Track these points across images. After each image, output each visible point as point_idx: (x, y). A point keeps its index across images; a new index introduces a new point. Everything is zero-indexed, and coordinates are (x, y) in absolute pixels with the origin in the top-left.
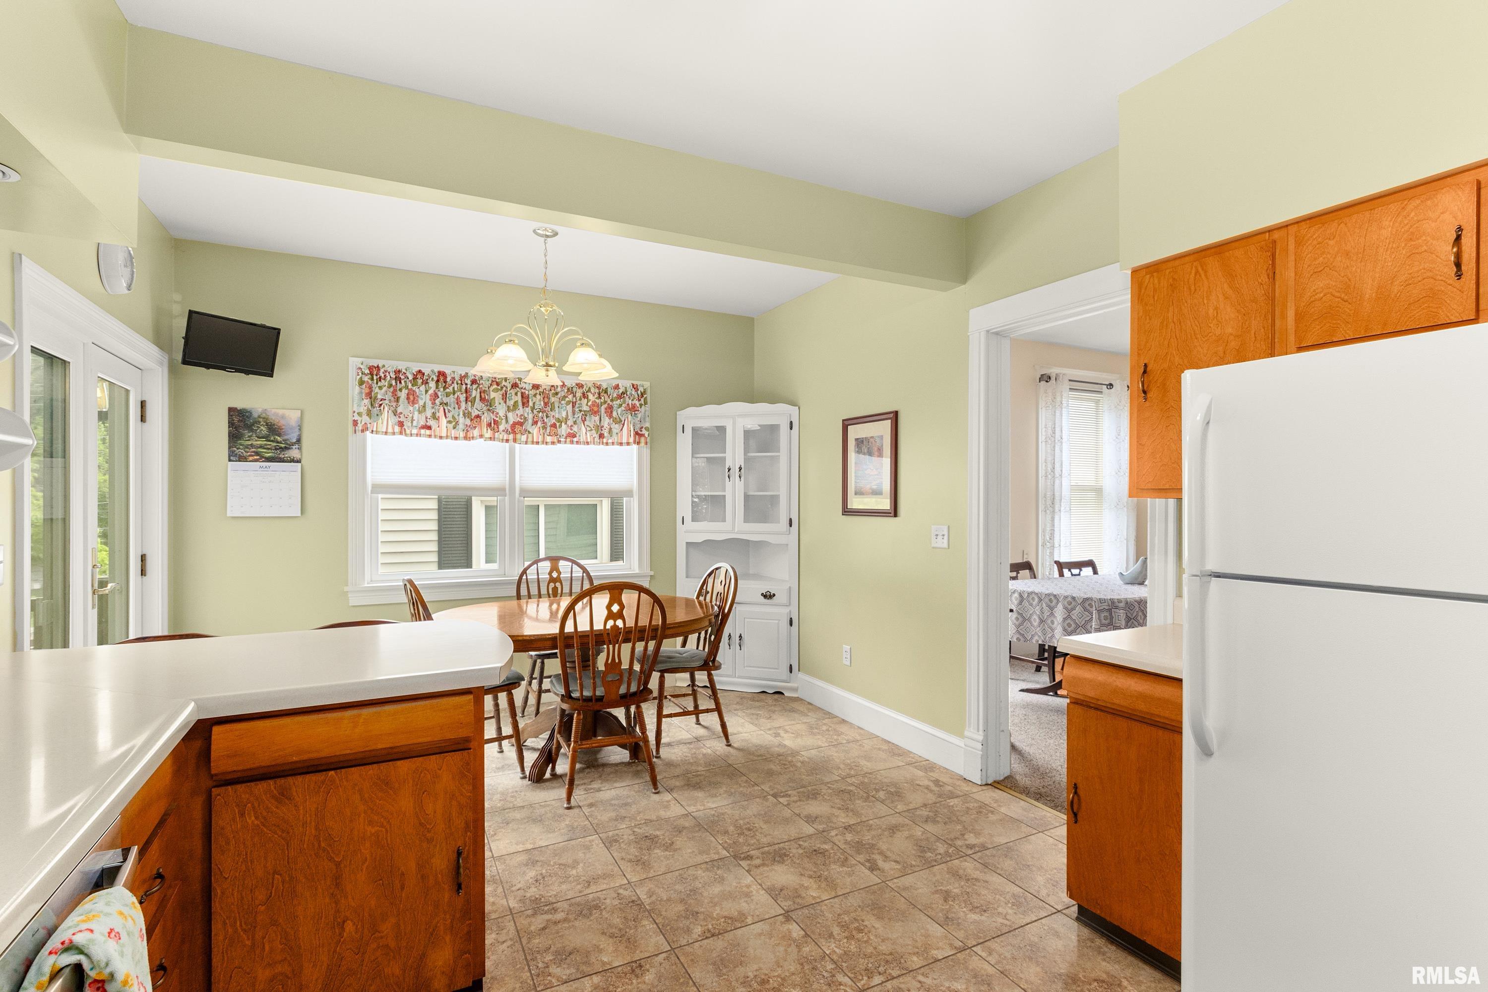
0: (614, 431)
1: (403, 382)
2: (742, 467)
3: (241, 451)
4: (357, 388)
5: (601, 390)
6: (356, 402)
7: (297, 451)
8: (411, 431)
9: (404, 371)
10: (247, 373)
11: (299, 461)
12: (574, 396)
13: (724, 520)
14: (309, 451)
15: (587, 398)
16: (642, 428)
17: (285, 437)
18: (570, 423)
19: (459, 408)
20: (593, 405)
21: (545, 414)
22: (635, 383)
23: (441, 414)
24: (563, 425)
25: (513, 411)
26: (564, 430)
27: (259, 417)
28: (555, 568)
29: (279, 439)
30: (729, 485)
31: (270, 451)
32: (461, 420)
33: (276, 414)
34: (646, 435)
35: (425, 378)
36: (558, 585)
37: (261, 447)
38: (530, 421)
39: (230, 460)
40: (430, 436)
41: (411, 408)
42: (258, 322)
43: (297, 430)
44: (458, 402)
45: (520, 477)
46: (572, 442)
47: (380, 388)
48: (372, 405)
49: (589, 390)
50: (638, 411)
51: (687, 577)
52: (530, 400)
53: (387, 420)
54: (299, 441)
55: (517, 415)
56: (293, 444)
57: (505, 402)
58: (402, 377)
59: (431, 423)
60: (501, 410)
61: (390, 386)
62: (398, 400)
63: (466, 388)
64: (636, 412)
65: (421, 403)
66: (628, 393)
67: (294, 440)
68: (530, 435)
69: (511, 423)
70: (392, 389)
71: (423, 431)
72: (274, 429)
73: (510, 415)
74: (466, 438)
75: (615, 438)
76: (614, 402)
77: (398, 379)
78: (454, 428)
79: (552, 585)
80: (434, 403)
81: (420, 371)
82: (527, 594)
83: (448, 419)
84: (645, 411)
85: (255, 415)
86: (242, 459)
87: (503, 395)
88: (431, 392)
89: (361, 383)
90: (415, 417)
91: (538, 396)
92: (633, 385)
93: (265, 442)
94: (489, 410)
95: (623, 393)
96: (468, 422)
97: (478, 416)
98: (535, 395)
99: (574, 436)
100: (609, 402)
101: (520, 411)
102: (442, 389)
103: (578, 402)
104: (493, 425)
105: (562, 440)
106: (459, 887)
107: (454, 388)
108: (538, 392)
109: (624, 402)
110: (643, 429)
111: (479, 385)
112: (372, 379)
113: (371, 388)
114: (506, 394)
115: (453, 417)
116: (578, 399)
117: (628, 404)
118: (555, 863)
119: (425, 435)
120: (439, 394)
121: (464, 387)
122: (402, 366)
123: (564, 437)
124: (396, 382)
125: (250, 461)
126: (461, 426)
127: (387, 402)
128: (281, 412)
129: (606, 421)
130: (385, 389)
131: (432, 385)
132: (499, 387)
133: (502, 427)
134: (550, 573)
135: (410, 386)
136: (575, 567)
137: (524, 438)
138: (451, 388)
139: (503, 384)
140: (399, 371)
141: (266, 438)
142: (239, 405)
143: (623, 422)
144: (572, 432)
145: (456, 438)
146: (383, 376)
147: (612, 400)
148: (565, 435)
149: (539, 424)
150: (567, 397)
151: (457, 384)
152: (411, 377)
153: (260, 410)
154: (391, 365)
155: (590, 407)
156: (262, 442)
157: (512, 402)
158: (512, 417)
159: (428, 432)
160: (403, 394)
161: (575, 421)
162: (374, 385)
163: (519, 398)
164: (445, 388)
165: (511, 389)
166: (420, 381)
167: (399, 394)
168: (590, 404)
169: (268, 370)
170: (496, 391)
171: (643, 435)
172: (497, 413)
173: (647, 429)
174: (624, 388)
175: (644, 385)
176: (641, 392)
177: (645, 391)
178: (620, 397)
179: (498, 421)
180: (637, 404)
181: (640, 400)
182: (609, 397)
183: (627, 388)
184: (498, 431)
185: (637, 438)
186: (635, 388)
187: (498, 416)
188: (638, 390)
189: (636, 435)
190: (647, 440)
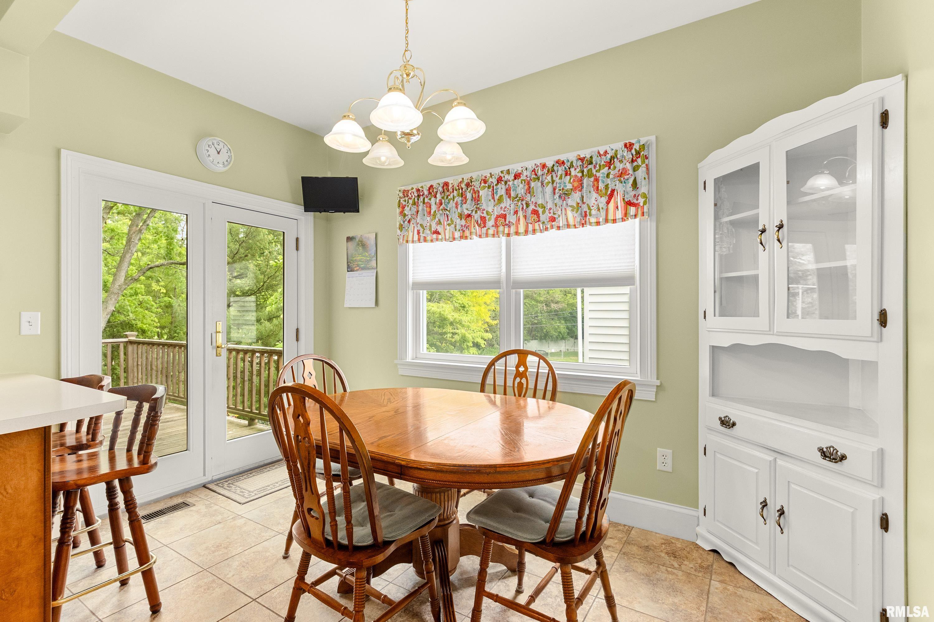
0: (601, 206)
1: (421, 198)
2: (785, 223)
3: (351, 265)
4: (397, 209)
6: (397, 220)
7: (375, 261)
8: (430, 237)
9: (421, 189)
10: (343, 211)
11: (375, 269)
12: (556, 175)
13: (756, 314)
15: (570, 174)
16: (638, 195)
17: (370, 253)
18: (551, 206)
19: (457, 211)
20: (575, 181)
21: (526, 202)
22: (628, 141)
23: (445, 219)
24: (547, 210)
25: (497, 204)
26: (547, 214)
27: (359, 241)
28: (522, 362)
29: (367, 254)
30: (763, 256)
31: (363, 263)
32: (458, 221)
33: (366, 238)
34: (642, 204)
35: (435, 191)
36: (524, 381)
37: (360, 260)
38: (512, 212)
39: (348, 272)
40: (439, 240)
41: (428, 218)
43: (374, 247)
44: (456, 205)
45: (515, 269)
47: (408, 206)
48: (404, 221)
49: (572, 165)
50: (630, 175)
51: (713, 395)
52: (513, 191)
53: (413, 231)
54: (376, 255)
55: (502, 208)
56: (372, 257)
57: (492, 198)
58: (421, 194)
59: (439, 228)
60: (488, 206)
61: (414, 203)
62: (419, 213)
64: (626, 177)
65: (432, 212)
66: (619, 156)
67: (373, 254)
68: (512, 226)
69: (496, 216)
70: (415, 206)
71: (435, 236)
72: (365, 248)
73: (496, 209)
74: (462, 237)
75: (603, 216)
76: (601, 172)
78: (455, 230)
79: (518, 380)
80: (439, 211)
82: (493, 383)
84: (642, 173)
85: (357, 240)
86: (352, 270)
87: (491, 192)
88: (438, 201)
89: (399, 205)
90: (432, 225)
91: (521, 185)
92: (626, 145)
93: (361, 258)
94: (477, 208)
95: (612, 158)
96: (463, 222)
97: (469, 216)
98: (518, 185)
99: (556, 220)
100: (595, 172)
101: (505, 202)
102: (445, 197)
103: (559, 181)
104: (482, 221)
105: (546, 226)
107: (453, 194)
108: (520, 180)
109: (615, 168)
110: (639, 198)
111: (472, 186)
112: (405, 201)
113: (404, 208)
115: (452, 220)
116: (559, 177)
117: (619, 170)
120: (444, 201)
121: (461, 191)
123: (546, 223)
124: (418, 199)
125: (356, 271)
126: (458, 227)
127: (413, 217)
128: (367, 234)
129: (592, 197)
130: (411, 207)
131: (439, 196)
132: (487, 186)
133: (488, 223)
134: (517, 367)
135: (426, 200)
136: (542, 363)
137: (507, 230)
138: (451, 195)
139: (490, 181)
140: (419, 190)
141: (362, 254)
142: (351, 235)
143: (611, 193)
144: (553, 216)
145: (457, 239)
146: (410, 196)
147: (599, 170)
148: (547, 220)
149: (521, 213)
150: (546, 178)
151: (456, 190)
152: (426, 193)
153: (359, 236)
154: (414, 187)
155: (572, 183)
157: (498, 197)
158: (497, 211)
161: (557, 203)
162: (406, 205)
163: (504, 191)
164: (448, 196)
165: (497, 184)
167: (419, 208)
168: (572, 180)
169: (356, 208)
171: (639, 205)
172: (484, 210)
173: (644, 196)
174: (613, 151)
175: (643, 141)
176: (635, 150)
177: (643, 147)
178: (609, 164)
179: (485, 218)
180: (628, 166)
181: (636, 161)
182: (595, 167)
183: (617, 151)
184: (485, 226)
185: (632, 210)
186: (629, 146)
187: (485, 212)
188: (631, 149)
189: (629, 204)
190: (646, 210)
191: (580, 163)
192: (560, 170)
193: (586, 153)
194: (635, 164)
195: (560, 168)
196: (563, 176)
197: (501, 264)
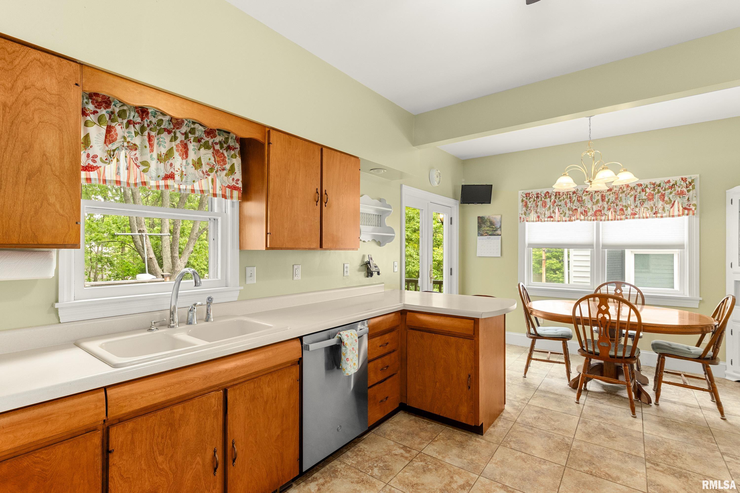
0: (666, 209)
1: (540, 198)
3: (481, 232)
4: (521, 203)
5: (655, 186)
6: (521, 209)
7: (500, 231)
8: (544, 219)
9: (540, 193)
10: (482, 203)
11: (500, 235)
12: (636, 192)
14: (504, 231)
15: (645, 191)
16: (690, 204)
17: (496, 226)
18: (632, 207)
19: (566, 207)
20: (649, 195)
21: (615, 204)
22: (684, 177)
23: (557, 211)
24: (629, 209)
25: (596, 204)
26: (629, 211)
27: (487, 219)
28: (618, 288)
29: (494, 227)
31: (491, 232)
32: (567, 212)
33: (493, 217)
34: (693, 209)
35: (550, 195)
37: (488, 230)
38: (606, 209)
39: (478, 236)
40: (553, 221)
41: (544, 209)
42: (484, 184)
43: (500, 223)
44: (566, 203)
45: (602, 238)
46: (634, 218)
47: (530, 202)
48: (527, 210)
49: (647, 186)
50: (686, 194)
52: (606, 198)
53: (533, 216)
54: (500, 227)
55: (598, 206)
56: (498, 229)
57: (592, 201)
58: (540, 196)
59: (553, 215)
60: (589, 205)
61: (534, 200)
62: (537, 206)
63: (570, 196)
64: (684, 195)
65: (548, 206)
66: (678, 184)
67: (499, 227)
68: (607, 216)
69: (594, 211)
70: (535, 202)
71: (549, 219)
72: (492, 223)
73: (594, 207)
74: (570, 221)
75: (667, 213)
76: (666, 191)
77: (537, 197)
78: (564, 216)
80: (554, 206)
81: (547, 192)
83: (560, 212)
84: (693, 194)
85: (486, 218)
86: (482, 235)
87: (590, 197)
88: (552, 201)
89: (523, 201)
90: (546, 213)
91: (611, 195)
92: (682, 179)
94: (582, 206)
95: (673, 185)
96: (571, 212)
97: (576, 209)
98: (610, 195)
99: (635, 214)
100: (662, 191)
101: (601, 203)
102: (558, 199)
103: (638, 195)
104: (585, 213)
105: (628, 217)
106: (469, 388)
107: (564, 197)
108: (611, 193)
109: (675, 190)
110: (691, 206)
111: (577, 194)
112: (527, 199)
113: (526, 203)
114: (592, 197)
115: (563, 211)
116: (638, 193)
117: (678, 191)
118: (549, 417)
119: (550, 221)
120: (556, 201)
121: (569, 196)
122: (539, 191)
123: (630, 215)
124: (537, 198)
125: (484, 236)
126: (567, 215)
127: (532, 208)
128: (494, 216)
129: (660, 204)
130: (531, 202)
131: (553, 197)
132: (588, 194)
133: (589, 214)
135: (543, 199)
136: (633, 289)
137: (603, 218)
138: (562, 198)
139: (590, 192)
140: (538, 194)
141: (489, 227)
142: (481, 215)
143: (673, 202)
144: (633, 212)
145: (566, 221)
146: (531, 196)
147: (665, 190)
148: (630, 214)
149: (612, 210)
150: (630, 193)
151: (565, 195)
152: (543, 195)
153: (487, 216)
154: (535, 192)
155: (647, 196)
156: (488, 228)
157: (595, 200)
158: (595, 208)
159: (552, 219)
160: (540, 204)
161: (637, 206)
162: (528, 201)
163: (599, 197)
164: (559, 198)
165: (594, 194)
166: (548, 196)
167: (538, 203)
168: (647, 194)
169: (488, 201)
170: (586, 195)
171: (691, 209)
172: (587, 207)
173: (695, 205)
174: (674, 182)
175: (693, 176)
176: (689, 182)
177: (693, 181)
178: (671, 187)
179: (587, 211)
180: (685, 190)
181: (689, 187)
182: (662, 189)
183: (676, 181)
184: (587, 216)
185: (686, 212)
186: (684, 180)
187: (587, 208)
188: (686, 181)
189: (685, 209)
190: (695, 212)
191: (652, 186)
192: (639, 189)
193: (658, 181)
194: (688, 189)
195: (638, 188)
196: (641, 192)
197: (594, 235)
